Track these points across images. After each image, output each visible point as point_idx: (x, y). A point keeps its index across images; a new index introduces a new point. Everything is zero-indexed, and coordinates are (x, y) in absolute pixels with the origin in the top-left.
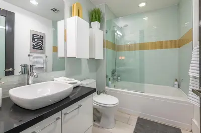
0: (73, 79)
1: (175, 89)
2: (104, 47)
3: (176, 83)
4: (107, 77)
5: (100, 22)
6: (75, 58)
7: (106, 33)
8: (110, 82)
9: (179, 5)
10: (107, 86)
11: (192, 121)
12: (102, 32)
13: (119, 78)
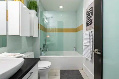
0: (19, 54)
1: (74, 52)
2: (39, 28)
3: (75, 49)
4: (41, 49)
5: (36, 11)
6: (19, 36)
7: (40, 19)
8: (43, 52)
9: (76, 12)
10: (41, 55)
11: (83, 65)
12: (38, 18)
13: (47, 49)
